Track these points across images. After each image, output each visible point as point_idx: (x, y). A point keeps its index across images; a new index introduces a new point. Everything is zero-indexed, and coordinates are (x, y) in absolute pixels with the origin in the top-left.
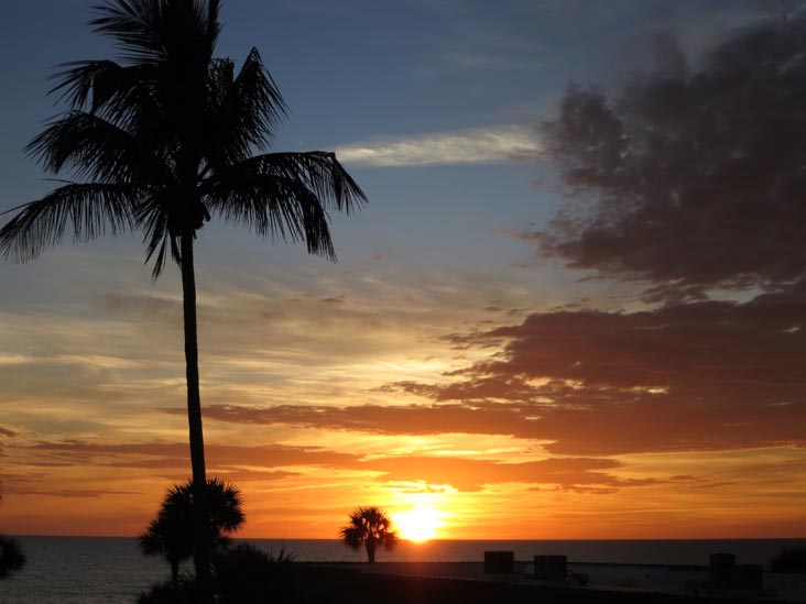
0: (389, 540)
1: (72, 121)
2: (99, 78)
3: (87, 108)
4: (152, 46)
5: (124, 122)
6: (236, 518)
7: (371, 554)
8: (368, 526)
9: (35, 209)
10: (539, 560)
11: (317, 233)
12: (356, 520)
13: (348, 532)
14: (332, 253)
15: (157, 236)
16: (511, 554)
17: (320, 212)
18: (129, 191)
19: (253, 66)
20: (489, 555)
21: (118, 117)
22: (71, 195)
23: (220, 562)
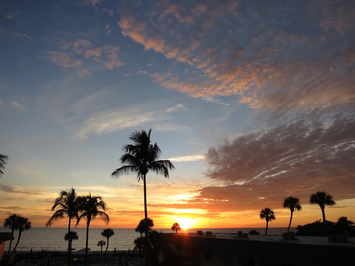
0: (180, 229)
1: (126, 155)
2: (130, 148)
3: (128, 153)
4: (140, 142)
5: (133, 155)
6: (152, 225)
7: (177, 231)
8: (176, 227)
9: (118, 170)
10: (207, 232)
11: (166, 174)
12: (174, 225)
13: (172, 227)
14: (169, 178)
15: (139, 174)
16: (201, 231)
17: (167, 170)
18: (135, 167)
19: (156, 145)
20: (198, 231)
22: (126, 167)
23: (150, 233)
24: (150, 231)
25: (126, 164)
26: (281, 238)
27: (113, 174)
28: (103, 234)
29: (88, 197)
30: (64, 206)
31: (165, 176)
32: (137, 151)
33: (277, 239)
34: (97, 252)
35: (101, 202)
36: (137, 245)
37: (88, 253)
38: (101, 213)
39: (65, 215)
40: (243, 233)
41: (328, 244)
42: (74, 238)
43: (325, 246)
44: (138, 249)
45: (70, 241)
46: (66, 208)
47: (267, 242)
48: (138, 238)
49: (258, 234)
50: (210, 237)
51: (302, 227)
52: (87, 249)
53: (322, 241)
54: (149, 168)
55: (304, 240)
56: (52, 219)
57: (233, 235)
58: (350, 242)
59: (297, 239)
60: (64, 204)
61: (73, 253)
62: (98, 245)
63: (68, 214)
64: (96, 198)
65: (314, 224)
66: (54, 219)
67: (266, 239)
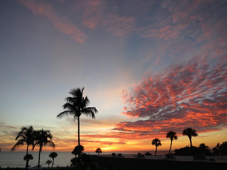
0: (101, 152)
1: (67, 103)
2: (70, 99)
5: (72, 104)
6: (83, 149)
7: (99, 154)
8: (99, 150)
9: (62, 113)
10: (118, 154)
12: (97, 149)
13: (96, 151)
15: (75, 116)
16: (115, 153)
17: (94, 114)
18: (72, 111)
20: (113, 154)
21: (72, 103)
22: (66, 112)
23: (81, 155)
24: (81, 154)
25: (67, 109)
26: (165, 157)
27: (58, 116)
28: (50, 156)
29: (41, 131)
30: (24, 137)
31: (93, 117)
32: (74, 101)
33: (163, 158)
34: (46, 168)
35: (49, 134)
36: (72, 163)
37: (40, 169)
38: (49, 141)
39: (25, 143)
40: (141, 154)
41: (194, 160)
42: (30, 159)
43: (192, 162)
44: (73, 166)
45: (28, 161)
46: (25, 138)
47: (156, 160)
48: (73, 159)
49: (151, 155)
50: (120, 157)
51: (178, 150)
52: (39, 166)
53: (190, 159)
54: (82, 112)
55: (179, 158)
56: (15, 146)
57: (135, 156)
58: (206, 159)
59: (175, 158)
60: (24, 136)
61: (29, 169)
62: (46, 163)
63: (26, 142)
64: (46, 132)
65: (185, 148)
66: (17, 146)
67: (156, 158)
